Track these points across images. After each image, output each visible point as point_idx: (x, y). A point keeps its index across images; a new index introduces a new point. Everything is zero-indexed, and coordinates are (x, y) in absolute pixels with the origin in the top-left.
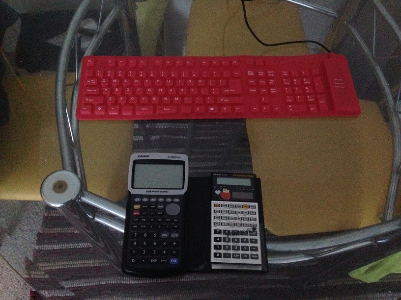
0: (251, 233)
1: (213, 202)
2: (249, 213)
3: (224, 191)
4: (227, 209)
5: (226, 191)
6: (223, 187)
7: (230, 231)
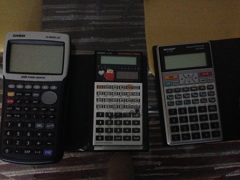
0: (134, 115)
1: (96, 84)
2: (133, 94)
3: (108, 72)
4: (110, 90)
5: (110, 71)
6: (107, 67)
7: (113, 113)
